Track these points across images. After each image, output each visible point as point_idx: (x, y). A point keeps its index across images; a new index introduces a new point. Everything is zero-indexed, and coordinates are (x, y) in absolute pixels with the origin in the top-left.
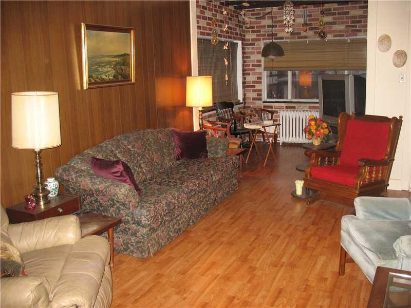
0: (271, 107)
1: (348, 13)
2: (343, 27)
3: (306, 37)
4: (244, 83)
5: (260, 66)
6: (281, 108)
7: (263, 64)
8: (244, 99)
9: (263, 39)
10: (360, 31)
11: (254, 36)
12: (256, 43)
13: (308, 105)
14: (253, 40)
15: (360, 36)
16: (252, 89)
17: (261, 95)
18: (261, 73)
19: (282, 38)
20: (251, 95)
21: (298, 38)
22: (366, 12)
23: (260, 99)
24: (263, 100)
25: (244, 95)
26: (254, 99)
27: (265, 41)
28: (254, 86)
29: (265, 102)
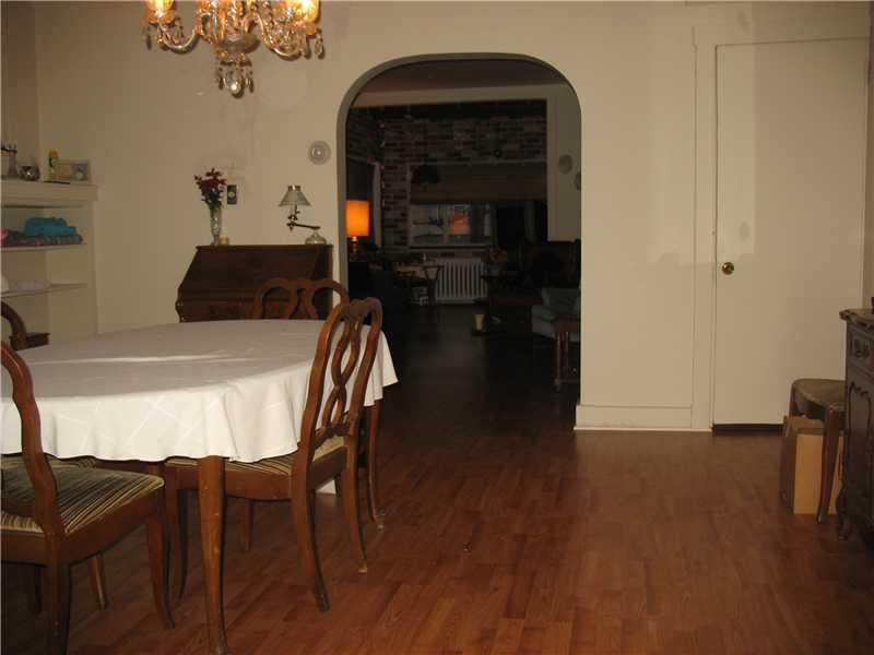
1: (521, 129)
2: (516, 147)
3: (468, 159)
4: (382, 221)
5: (405, 197)
7: (408, 194)
8: (383, 244)
9: (410, 161)
10: (538, 152)
11: (395, 156)
12: (400, 166)
14: (395, 161)
15: (538, 159)
16: (392, 230)
17: (406, 238)
18: (405, 208)
19: (435, 160)
20: (392, 238)
21: (458, 160)
22: (545, 129)
23: (405, 244)
24: (410, 245)
25: (383, 237)
26: (396, 244)
28: (395, 226)
29: (412, 248)
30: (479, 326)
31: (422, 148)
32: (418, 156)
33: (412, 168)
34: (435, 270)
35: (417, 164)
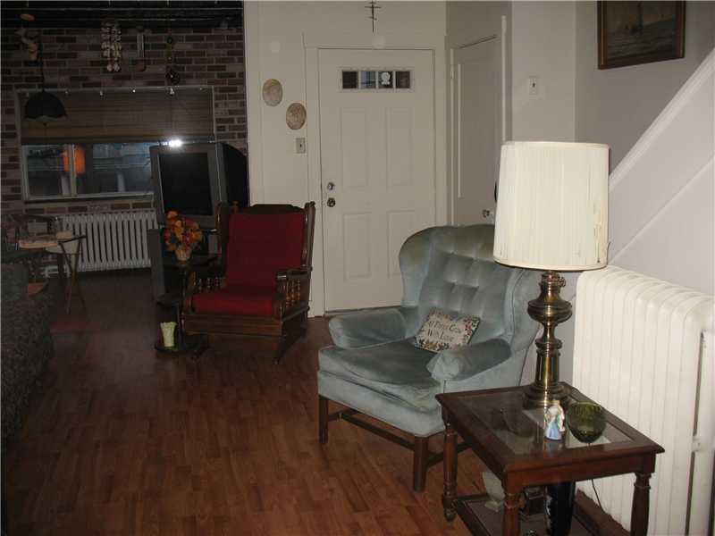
0: (42, 210)
2: (161, 69)
3: (98, 85)
5: (12, 136)
6: (62, 211)
7: (18, 131)
9: (17, 87)
13: (109, 203)
17: (19, 190)
18: (16, 150)
19: (55, 86)
21: (84, 86)
23: (18, 198)
24: (24, 199)
27: (19, 91)
29: (27, 202)
30: (169, 342)
31: (35, 69)
32: (28, 80)
33: (22, 96)
34: (75, 243)
35: (28, 92)
